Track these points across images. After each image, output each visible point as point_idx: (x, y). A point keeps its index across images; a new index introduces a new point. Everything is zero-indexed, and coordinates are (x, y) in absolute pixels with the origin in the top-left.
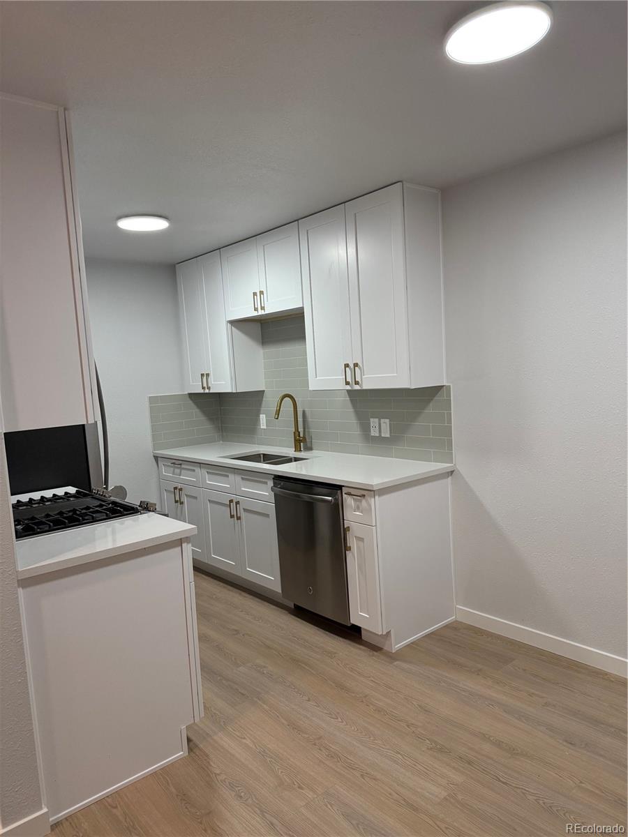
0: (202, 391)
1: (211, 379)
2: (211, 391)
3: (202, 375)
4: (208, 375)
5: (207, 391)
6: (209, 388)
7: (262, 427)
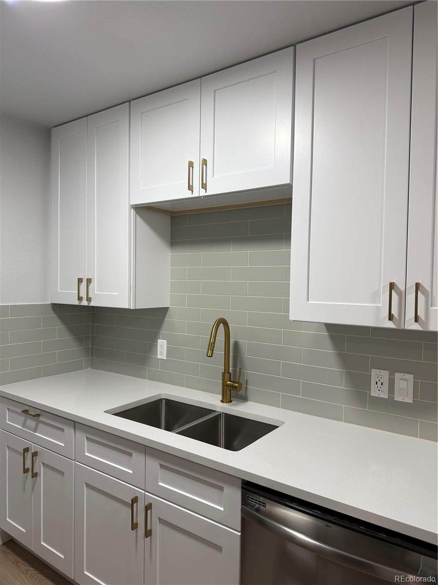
0: (76, 303)
1: (94, 285)
2: (92, 304)
3: (80, 281)
4: (89, 281)
5: (85, 303)
6: (89, 299)
7: (159, 357)
